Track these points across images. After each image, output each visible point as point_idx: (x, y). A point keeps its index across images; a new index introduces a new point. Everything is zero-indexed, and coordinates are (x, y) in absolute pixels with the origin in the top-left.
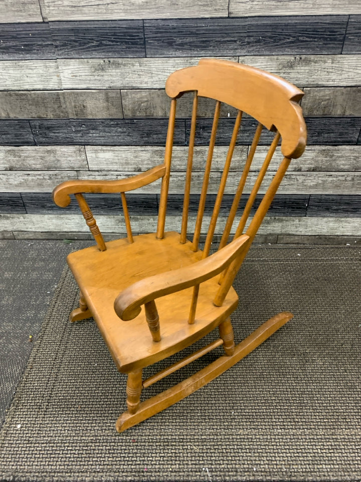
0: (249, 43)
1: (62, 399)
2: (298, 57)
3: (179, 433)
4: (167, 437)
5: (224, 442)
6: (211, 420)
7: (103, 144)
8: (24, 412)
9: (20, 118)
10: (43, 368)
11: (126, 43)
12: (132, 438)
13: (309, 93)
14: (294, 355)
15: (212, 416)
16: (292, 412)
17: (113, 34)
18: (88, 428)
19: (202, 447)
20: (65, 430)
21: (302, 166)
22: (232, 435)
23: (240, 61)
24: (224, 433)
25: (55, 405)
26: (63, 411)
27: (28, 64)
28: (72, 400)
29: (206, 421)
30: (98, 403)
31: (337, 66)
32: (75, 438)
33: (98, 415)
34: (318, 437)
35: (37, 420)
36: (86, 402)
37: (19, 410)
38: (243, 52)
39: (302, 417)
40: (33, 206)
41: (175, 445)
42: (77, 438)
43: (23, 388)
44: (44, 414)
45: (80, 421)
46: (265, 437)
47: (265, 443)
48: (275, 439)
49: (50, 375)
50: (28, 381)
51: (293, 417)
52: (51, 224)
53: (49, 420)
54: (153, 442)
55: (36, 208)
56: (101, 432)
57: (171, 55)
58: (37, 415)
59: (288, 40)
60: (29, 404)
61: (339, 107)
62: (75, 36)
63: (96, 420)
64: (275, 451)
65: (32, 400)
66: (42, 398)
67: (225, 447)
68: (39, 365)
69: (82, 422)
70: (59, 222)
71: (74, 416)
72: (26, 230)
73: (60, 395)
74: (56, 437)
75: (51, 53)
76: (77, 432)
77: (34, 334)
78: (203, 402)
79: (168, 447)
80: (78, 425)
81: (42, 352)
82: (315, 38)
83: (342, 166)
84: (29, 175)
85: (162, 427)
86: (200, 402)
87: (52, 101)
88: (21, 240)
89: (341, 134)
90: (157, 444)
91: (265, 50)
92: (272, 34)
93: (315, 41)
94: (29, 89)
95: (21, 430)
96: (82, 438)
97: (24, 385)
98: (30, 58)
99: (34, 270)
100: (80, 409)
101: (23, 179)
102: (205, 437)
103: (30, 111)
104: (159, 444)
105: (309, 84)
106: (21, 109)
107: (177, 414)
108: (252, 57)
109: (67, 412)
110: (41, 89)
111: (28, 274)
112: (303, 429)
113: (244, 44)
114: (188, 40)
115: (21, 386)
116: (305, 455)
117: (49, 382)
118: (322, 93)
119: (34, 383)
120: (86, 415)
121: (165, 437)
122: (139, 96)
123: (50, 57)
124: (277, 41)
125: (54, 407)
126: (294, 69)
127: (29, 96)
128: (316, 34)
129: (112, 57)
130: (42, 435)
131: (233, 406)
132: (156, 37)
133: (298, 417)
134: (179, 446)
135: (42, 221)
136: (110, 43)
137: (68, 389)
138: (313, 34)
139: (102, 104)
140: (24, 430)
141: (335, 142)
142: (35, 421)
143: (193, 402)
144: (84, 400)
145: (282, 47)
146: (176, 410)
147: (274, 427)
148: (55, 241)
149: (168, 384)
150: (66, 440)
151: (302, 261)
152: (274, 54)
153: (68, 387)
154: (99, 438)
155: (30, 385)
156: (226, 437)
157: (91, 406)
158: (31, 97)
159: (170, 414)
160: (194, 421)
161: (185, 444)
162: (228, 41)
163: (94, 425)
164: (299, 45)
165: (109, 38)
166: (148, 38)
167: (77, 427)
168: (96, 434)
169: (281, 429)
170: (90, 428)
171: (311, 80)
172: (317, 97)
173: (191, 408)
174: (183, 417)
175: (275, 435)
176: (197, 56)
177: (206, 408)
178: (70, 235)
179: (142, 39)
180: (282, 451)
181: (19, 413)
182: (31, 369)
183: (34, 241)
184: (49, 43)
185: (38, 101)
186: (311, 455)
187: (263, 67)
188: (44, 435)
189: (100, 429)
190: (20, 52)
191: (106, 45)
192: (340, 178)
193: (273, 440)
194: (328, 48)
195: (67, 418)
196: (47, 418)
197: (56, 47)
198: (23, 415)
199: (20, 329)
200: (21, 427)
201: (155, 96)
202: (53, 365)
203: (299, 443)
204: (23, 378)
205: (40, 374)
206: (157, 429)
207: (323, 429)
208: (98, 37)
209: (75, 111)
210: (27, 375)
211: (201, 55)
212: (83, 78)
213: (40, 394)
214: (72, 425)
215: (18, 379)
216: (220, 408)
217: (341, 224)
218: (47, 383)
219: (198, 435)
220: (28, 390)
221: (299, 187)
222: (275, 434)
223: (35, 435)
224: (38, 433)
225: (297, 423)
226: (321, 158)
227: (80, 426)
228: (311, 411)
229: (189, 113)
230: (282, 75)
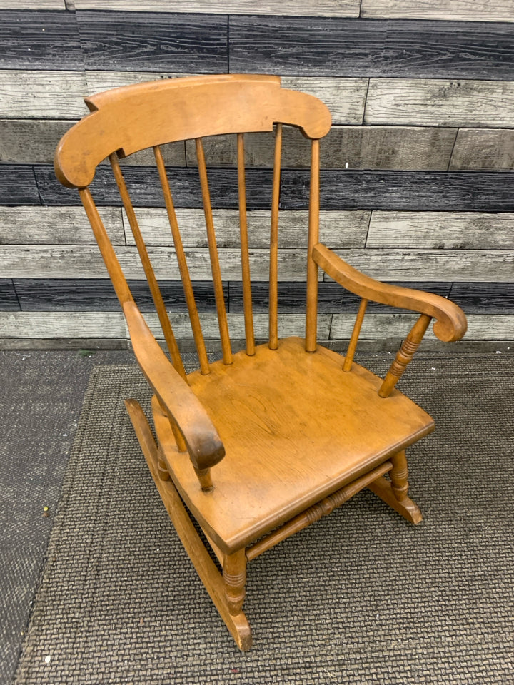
0: (386, 58)
1: (112, 610)
2: (455, 82)
3: (302, 654)
4: (285, 661)
5: (371, 662)
6: (347, 629)
7: (150, 204)
8: (52, 634)
9: (19, 161)
10: (73, 560)
11: (199, 50)
12: (232, 667)
13: (466, 136)
14: (451, 521)
15: (348, 622)
16: (463, 609)
17: (179, 34)
18: (161, 655)
19: (340, 674)
20: (123, 661)
21: (445, 241)
22: (382, 651)
23: (370, 85)
24: (370, 649)
25: (101, 620)
26: (115, 629)
27: (37, 76)
28: (128, 611)
29: (340, 631)
30: (170, 613)
31: (510, 97)
32: (141, 673)
33: (173, 633)
34: (505, 645)
35: (75, 646)
36: (151, 612)
37: (44, 632)
38: (376, 72)
39: (478, 616)
40: (31, 299)
41: (300, 674)
42: (144, 673)
43: (45, 594)
44: (86, 637)
45: (145, 645)
46: (431, 650)
47: (432, 661)
48: (444, 652)
49: (86, 571)
50: (52, 583)
51: (464, 616)
52: (58, 327)
53: (95, 646)
54: (265, 671)
55: (37, 302)
56: (181, 660)
57: (268, 71)
58: (75, 638)
59: (444, 57)
60: (58, 621)
61: (505, 157)
62: (117, 35)
63: (171, 641)
64: (448, 672)
65: (63, 614)
66: (79, 610)
67: (374, 671)
68: (66, 555)
69: (149, 645)
70: (72, 323)
71: (134, 636)
72: (18, 335)
73: (107, 602)
74: (110, 673)
75: (75, 60)
76: (143, 663)
77: (51, 503)
78: (330, 601)
79: (290, 678)
80: (143, 651)
81: (67, 533)
82: (483, 55)
83: (501, 242)
84: (28, 251)
85: (275, 646)
86: (327, 601)
88: (9, 350)
89: (504, 197)
90: (272, 673)
91: (410, 70)
92: (423, 47)
93: (482, 60)
94: (35, 117)
95: (51, 666)
96: (153, 672)
97: (46, 589)
98: (40, 67)
99: (36, 400)
100: (143, 624)
101: (18, 258)
102: (343, 657)
103: (36, 151)
104: (275, 673)
105: (466, 123)
106: (21, 147)
107: (295, 624)
108: (388, 80)
109: (122, 631)
110: (56, 117)
111: (27, 406)
112: (482, 634)
113: (379, 59)
114: (294, 50)
115: (41, 592)
116: (492, 673)
117: (87, 583)
118: (484, 137)
119: (62, 586)
120: (154, 634)
121: (283, 662)
123: (74, 67)
124: (428, 57)
125: (100, 623)
126: (448, 100)
127: (35, 127)
128: (485, 50)
129: (175, 71)
130: (87, 672)
131: (377, 606)
132: (246, 43)
133: (472, 616)
134: (306, 673)
135: (45, 323)
136: (173, 49)
137: (119, 593)
138: (479, 50)
140: (57, 666)
141: (495, 207)
142: (73, 648)
143: (316, 602)
144: (147, 609)
145: (434, 67)
146: (293, 616)
147: (440, 634)
148: (63, 353)
149: (275, 575)
150: (127, 677)
152: (421, 76)
153: (118, 588)
154: (180, 670)
155: (55, 589)
156: (373, 655)
157: (160, 618)
158: (39, 129)
159: (284, 624)
160: (321, 632)
161: (314, 670)
162: (356, 54)
163: (170, 649)
164: (459, 65)
165: (172, 41)
166: (234, 44)
167: (142, 654)
168: (175, 664)
169: (451, 636)
170: (163, 655)
171: (471, 117)
172: (477, 143)
173: (315, 612)
174: (304, 628)
175: (444, 647)
176: (307, 74)
177: (336, 611)
178: (89, 344)
179: (224, 44)
180: (458, 671)
181: (45, 637)
182: (54, 562)
183: (30, 352)
184: (74, 44)
185: (49, 137)
186: (500, 673)
187: (403, 95)
188: (91, 670)
189: (179, 655)
190: (25, 57)
191: (167, 52)
192: (497, 259)
193: (442, 654)
194: (500, 71)
195: (124, 641)
196: (91, 642)
197: (86, 51)
198: (51, 639)
199: (27, 497)
200: (52, 661)
202: (89, 555)
203: (479, 657)
204: (43, 579)
205: (70, 570)
206: (268, 649)
207: (509, 632)
208: (155, 38)
210: (49, 572)
211: (313, 74)
213: (75, 603)
214: (134, 651)
215: (35, 579)
216: (357, 609)
217: (491, 324)
218: (84, 585)
219: (332, 655)
220: (54, 598)
221: (438, 272)
222: (443, 644)
223: (76, 673)
224: (80, 669)
225: (472, 625)
226: (474, 230)
227: (147, 653)
228: (489, 605)
229: (288, 161)
230: (430, 108)
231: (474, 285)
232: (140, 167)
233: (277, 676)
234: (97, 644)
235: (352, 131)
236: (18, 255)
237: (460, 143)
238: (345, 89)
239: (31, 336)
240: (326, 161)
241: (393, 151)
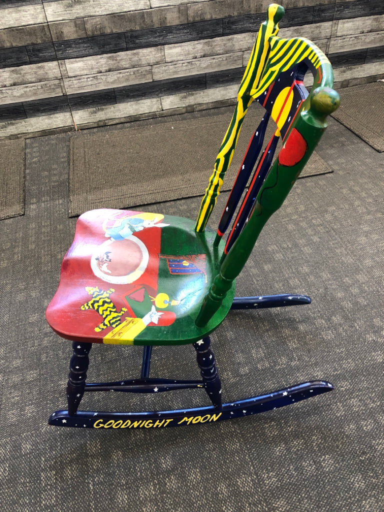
231: (214, 73)
232: (69, 40)
235: (147, 12)
236: (23, 90)
237: (189, 10)
239: (32, 131)
241: (165, 18)
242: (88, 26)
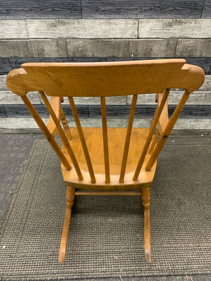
0: (145, 10)
1: (31, 230)
2: (175, 20)
3: (105, 248)
4: (98, 251)
5: (133, 253)
6: (125, 240)
8: (7, 238)
9: (3, 57)
10: (18, 211)
11: (70, 9)
12: (76, 252)
13: (181, 42)
14: (173, 200)
15: (125, 237)
16: (174, 234)
17: (61, 3)
19: (120, 256)
20: (33, 249)
22: (138, 248)
23: (139, 22)
24: (133, 247)
25: (27, 233)
26: (32, 237)
27: (8, 22)
28: (38, 230)
29: (122, 240)
30: (54, 232)
31: (198, 25)
32: (40, 253)
33: (54, 239)
34: (190, 248)
35: (15, 243)
36: (46, 231)
37: (4, 237)
38: (142, 16)
39: (180, 237)
40: (11, 113)
41: (103, 256)
42: (41, 253)
43: (6, 223)
44: (20, 239)
45: (43, 243)
46: (158, 249)
47: (158, 253)
48: (164, 250)
49: (23, 215)
50: (10, 219)
51: (174, 237)
52: (22, 124)
53: (23, 243)
54: (89, 254)
55: (13, 114)
56: (56, 249)
57: (98, 17)
58: (16, 240)
59: (169, 9)
60: (10, 233)
61: (198, 51)
62: (37, 4)
63: (53, 242)
64: (164, 257)
65: (12, 231)
66: (19, 229)
67: (134, 256)
68: (16, 209)
69: (44, 243)
70: (27, 123)
71: (39, 240)
72: (6, 128)
73: (30, 227)
74: (28, 253)
75: (22, 15)
76: (41, 249)
77: (13, 190)
78: (119, 229)
79: (99, 257)
80: (42, 245)
81: (18, 201)
82: (185, 8)
84: (8, 93)
85: (94, 245)
86: (118, 229)
87: (23, 46)
88: (3, 134)
90: (92, 255)
91: (155, 15)
92: (160, 5)
93: (185, 10)
94: (8, 38)
95: (5, 250)
96: (45, 253)
98: (9, 19)
99: (12, 152)
100: (43, 235)
101: (5, 96)
102: (121, 250)
103: (9, 52)
104: (93, 255)
105: (181, 37)
106: (3, 51)
107: (103, 237)
108: (147, 19)
109: (34, 238)
110: (16, 38)
111: (8, 154)
112: (181, 243)
113: (142, 11)
114: (108, 8)
115: (5, 223)
116: (183, 259)
117: (23, 219)
118: (188, 43)
119: (13, 221)
120: (47, 239)
121: (97, 251)
122: (77, 43)
123: (22, 18)
124: (162, 9)
125: (26, 234)
126: (172, 27)
127: (8, 42)
128: (186, 6)
129: (61, 18)
130: (19, 252)
131: (138, 231)
132: (88, 6)
133: (177, 237)
134: (105, 256)
135: (16, 123)
136: (60, 9)
137: (35, 223)
138: (184, 6)
139: (54, 48)
140: (8, 249)
142: (14, 243)
143: (113, 229)
144: (45, 230)
145: (165, 14)
146: (103, 234)
147: (163, 243)
148: (24, 135)
149: (98, 219)
150: (34, 255)
151: (176, 145)
152: (160, 17)
153: (35, 222)
154: (55, 253)
155: (10, 221)
156: (134, 250)
157: (50, 233)
158: (10, 43)
159: (99, 237)
160: (114, 240)
161: (109, 255)
162: (132, 9)
163: (52, 245)
164: (176, 12)
165: (59, 6)
166: (83, 6)
167: (41, 246)
168: (54, 250)
169: (167, 244)
170: (49, 247)
171: (183, 34)
172: (186, 45)
173: (112, 233)
174: (107, 239)
175: (164, 248)
176: (114, 18)
177: (121, 233)
178: (34, 131)
179: (80, 7)
180: (169, 257)
181: (4, 239)
182: (11, 211)
183: (12, 135)
184: (21, 9)
185: (14, 47)
186: (186, 259)
187: (153, 25)
188: (20, 252)
189: (56, 247)
190: (3, 15)
191: (57, 11)
192: (198, 95)
193: (163, 251)
194: (193, 14)
195: (35, 241)
196: (22, 241)
197: (26, 11)
198: (7, 240)
199: (4, 188)
200: (6, 248)
201: (87, 43)
202: (25, 209)
203: (178, 252)
204: (6, 218)
205: (17, 215)
206: (92, 246)
207: (192, 243)
208: (52, 5)
209: (38, 53)
210: (9, 215)
211: (116, 18)
212: (43, 31)
213: (17, 227)
214: (38, 245)
215: (3, 218)
216: (130, 232)
217: (198, 123)
218: (22, 220)
219: (117, 249)
220: (9, 225)
221: (174, 100)
222: (164, 247)
223: (14, 252)
224: (16, 251)
225: (176, 240)
227: (43, 246)
228: (185, 233)
229: (108, 54)
230: (165, 31)
231: (189, 106)
232: (49, 58)
233: (94, 256)
234: (24, 242)
235: (133, 41)
236: (5, 95)
237: (179, 45)
238: (129, 24)
239: (11, 128)
240: (124, 54)
241: (151, 49)
242: (70, 47)
